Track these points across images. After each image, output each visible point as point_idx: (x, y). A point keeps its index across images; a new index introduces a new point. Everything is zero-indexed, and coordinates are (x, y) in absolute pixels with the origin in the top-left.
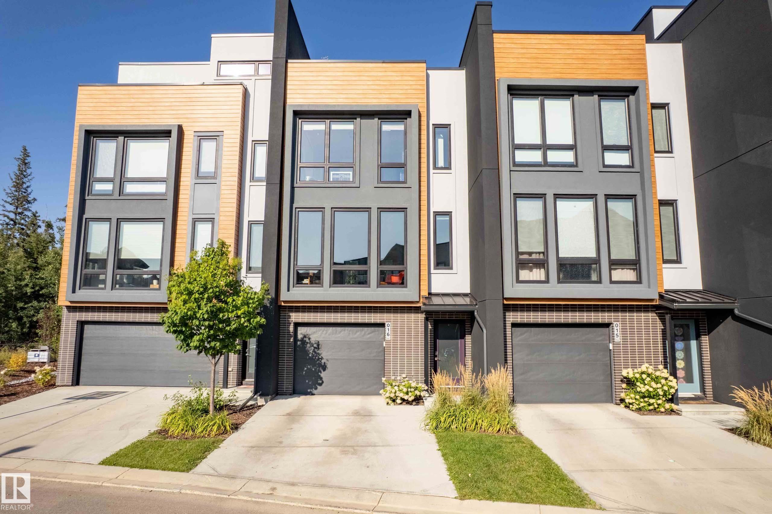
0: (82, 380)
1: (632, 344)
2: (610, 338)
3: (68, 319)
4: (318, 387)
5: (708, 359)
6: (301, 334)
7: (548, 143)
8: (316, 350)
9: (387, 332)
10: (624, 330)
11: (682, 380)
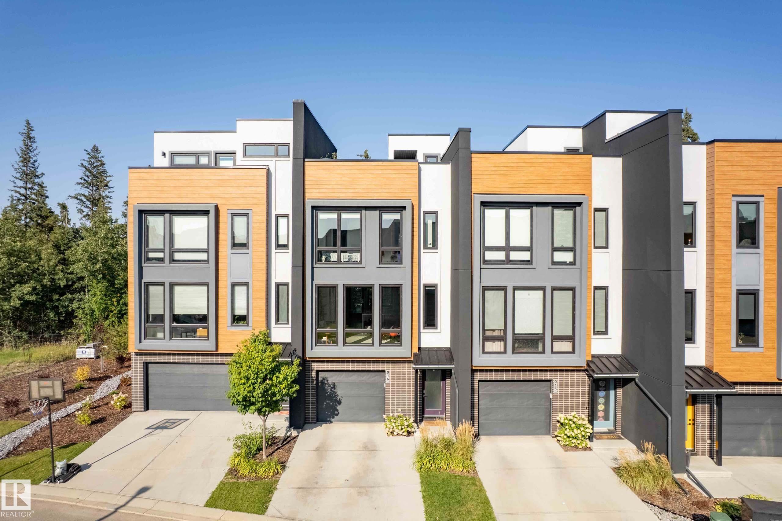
0: (150, 406)
1: (567, 395)
2: (550, 390)
3: (136, 361)
4: (335, 416)
5: (620, 405)
6: (321, 377)
7: (511, 245)
8: (333, 389)
9: (387, 377)
10: (561, 385)
11: (601, 418)
